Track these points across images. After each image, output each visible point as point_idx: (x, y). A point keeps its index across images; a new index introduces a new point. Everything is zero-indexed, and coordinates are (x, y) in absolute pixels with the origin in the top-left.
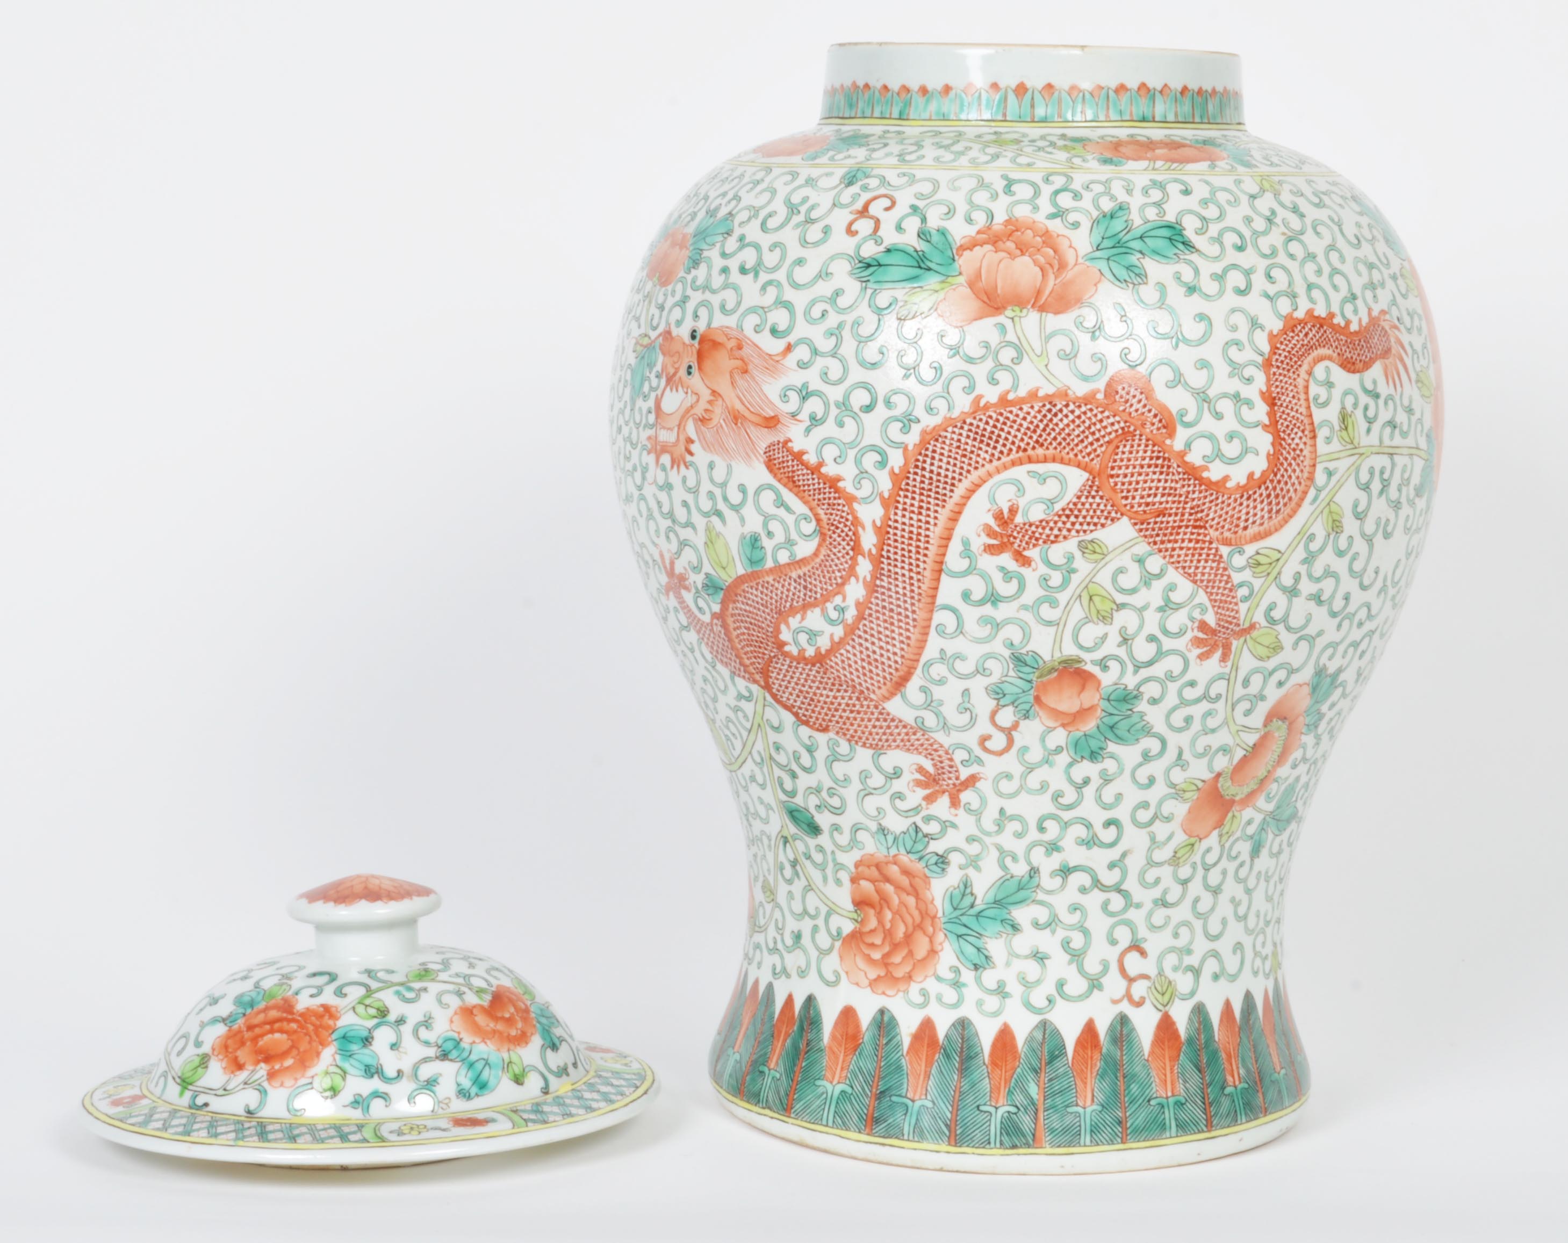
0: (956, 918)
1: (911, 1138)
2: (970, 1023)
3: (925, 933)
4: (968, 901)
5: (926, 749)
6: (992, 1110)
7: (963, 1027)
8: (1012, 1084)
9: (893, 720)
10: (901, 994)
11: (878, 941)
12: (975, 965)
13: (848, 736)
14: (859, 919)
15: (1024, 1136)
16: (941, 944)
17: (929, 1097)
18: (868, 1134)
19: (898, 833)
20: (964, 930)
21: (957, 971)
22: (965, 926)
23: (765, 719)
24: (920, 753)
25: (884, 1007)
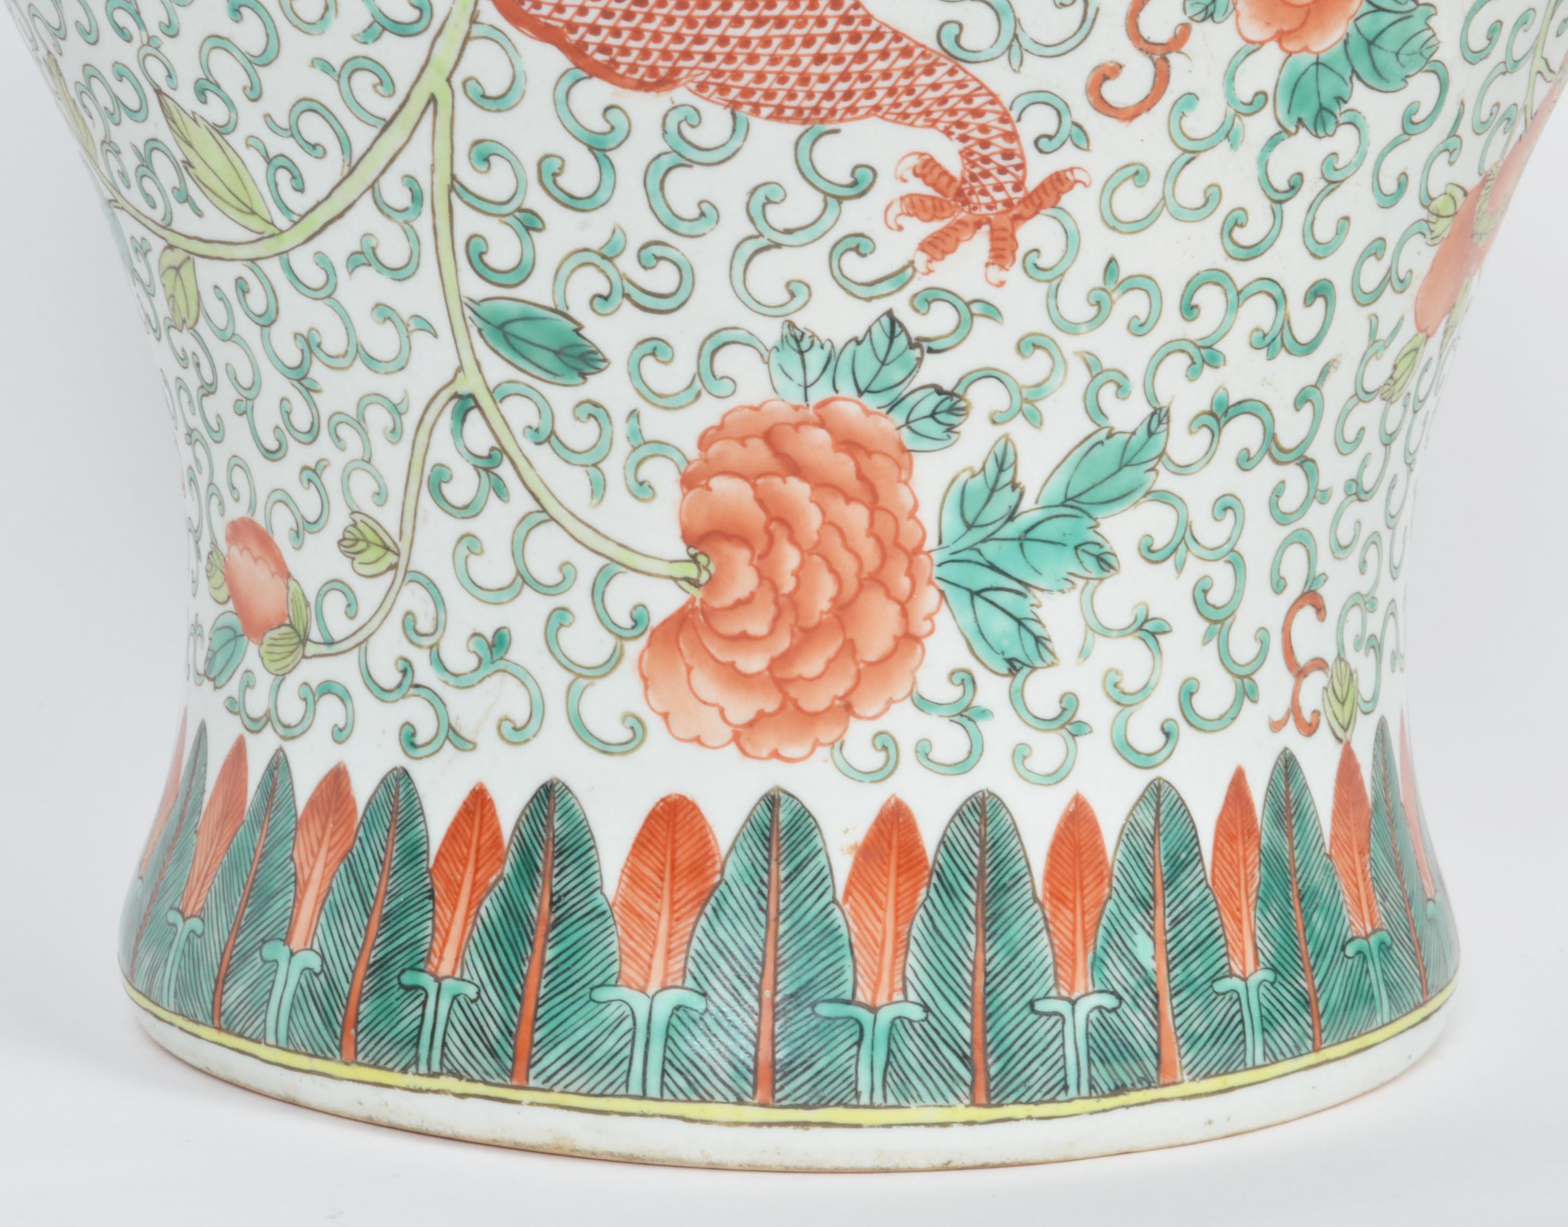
0: (971, 548)
1: (878, 1099)
2: (1000, 804)
3: (888, 595)
4: (1005, 500)
5: (953, 112)
6: (1064, 1007)
7: (982, 815)
8: (1100, 942)
9: (877, 36)
10: (822, 752)
11: (758, 627)
12: (1010, 661)
13: (734, 93)
14: (704, 578)
15: (1137, 1059)
16: (929, 617)
17: (912, 996)
18: (763, 1105)
19: (839, 344)
20: (989, 578)
21: (966, 680)
22: (992, 567)
23: (457, 80)
24: (934, 124)
25: (779, 789)
